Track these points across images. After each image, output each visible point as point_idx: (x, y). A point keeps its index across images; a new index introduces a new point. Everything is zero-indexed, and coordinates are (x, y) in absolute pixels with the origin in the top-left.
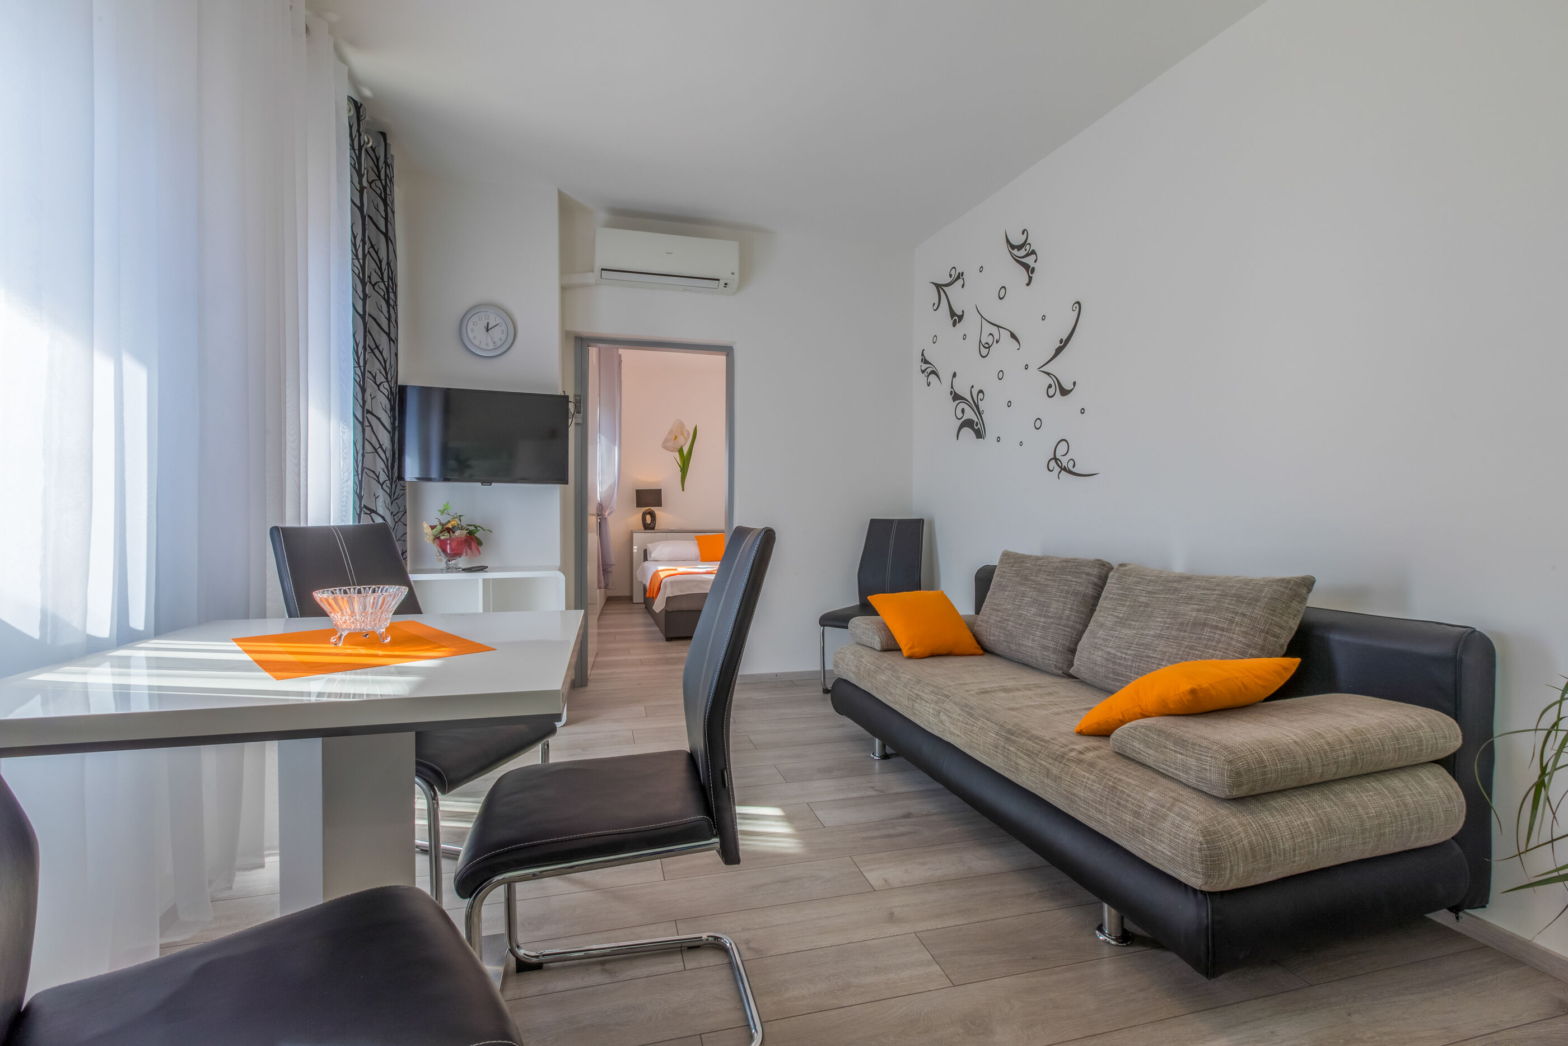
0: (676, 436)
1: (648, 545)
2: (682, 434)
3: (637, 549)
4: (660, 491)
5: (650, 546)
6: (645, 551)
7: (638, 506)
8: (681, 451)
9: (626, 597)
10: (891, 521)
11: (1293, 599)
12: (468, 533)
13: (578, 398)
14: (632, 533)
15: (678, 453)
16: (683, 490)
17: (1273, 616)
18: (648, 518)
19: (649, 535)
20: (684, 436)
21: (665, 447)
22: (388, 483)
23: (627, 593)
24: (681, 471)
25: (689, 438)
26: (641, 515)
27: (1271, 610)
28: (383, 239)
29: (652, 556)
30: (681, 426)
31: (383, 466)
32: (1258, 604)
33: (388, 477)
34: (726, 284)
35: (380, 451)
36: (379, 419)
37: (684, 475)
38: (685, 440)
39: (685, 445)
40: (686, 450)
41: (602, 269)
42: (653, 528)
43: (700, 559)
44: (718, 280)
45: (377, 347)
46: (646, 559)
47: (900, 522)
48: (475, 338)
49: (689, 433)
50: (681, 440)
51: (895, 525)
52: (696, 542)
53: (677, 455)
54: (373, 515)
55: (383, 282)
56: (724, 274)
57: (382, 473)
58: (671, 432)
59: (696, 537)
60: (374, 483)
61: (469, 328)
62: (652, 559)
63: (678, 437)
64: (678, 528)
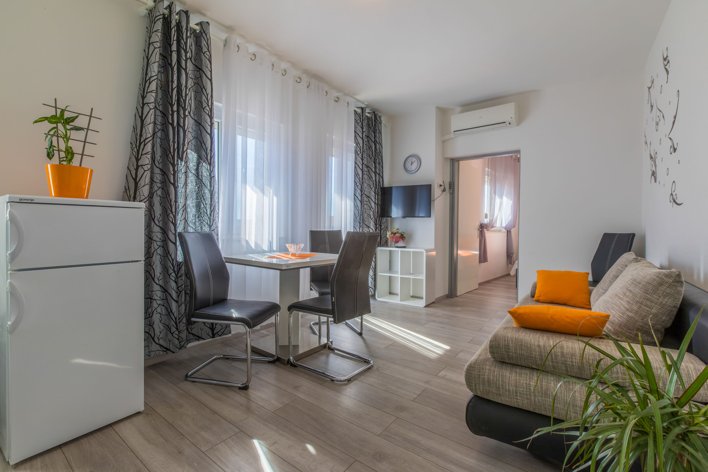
10: (614, 235)
11: (662, 285)
12: (401, 235)
13: (450, 183)
17: (646, 294)
22: (374, 218)
27: (645, 290)
28: (373, 144)
31: (372, 213)
32: (639, 285)
33: (374, 216)
34: (509, 123)
35: (371, 209)
36: (371, 199)
41: (454, 131)
44: (505, 122)
45: (371, 177)
47: (620, 235)
48: (408, 167)
51: (617, 237)
54: (369, 228)
55: (373, 157)
56: (507, 119)
57: (372, 215)
60: (370, 218)
61: (407, 165)
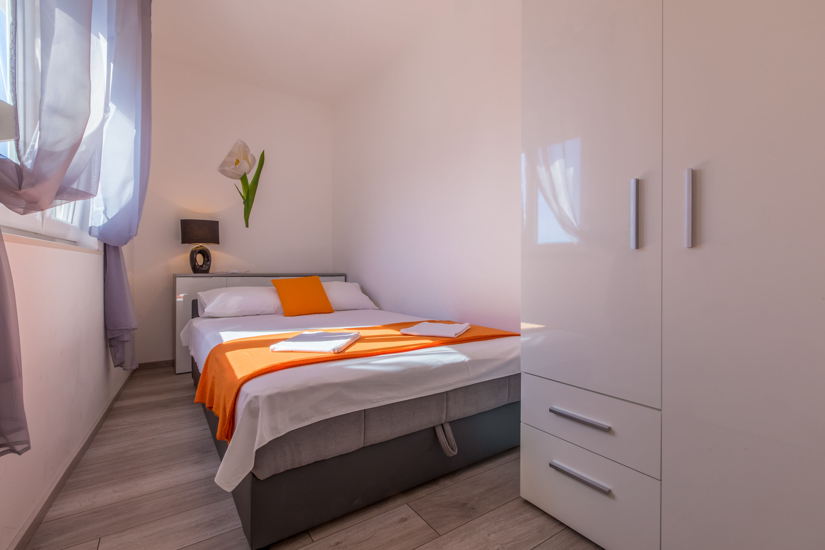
0: (237, 160)
1: (199, 293)
2: (246, 158)
3: (184, 297)
4: (216, 223)
5: (202, 296)
6: (195, 303)
7: (184, 241)
8: (244, 179)
9: (167, 362)
14: (175, 277)
15: (240, 180)
16: (247, 226)
18: (200, 259)
19: (200, 280)
20: (248, 162)
21: (223, 172)
23: (169, 358)
24: (244, 203)
25: (255, 164)
26: (188, 255)
29: (206, 310)
30: (245, 149)
37: (248, 208)
38: (250, 167)
39: (249, 172)
40: (250, 178)
42: (207, 271)
43: (282, 311)
46: (195, 314)
49: (254, 159)
50: (244, 166)
52: (274, 288)
53: (239, 183)
58: (230, 154)
59: (272, 281)
62: (205, 314)
63: (240, 161)
64: (242, 271)
